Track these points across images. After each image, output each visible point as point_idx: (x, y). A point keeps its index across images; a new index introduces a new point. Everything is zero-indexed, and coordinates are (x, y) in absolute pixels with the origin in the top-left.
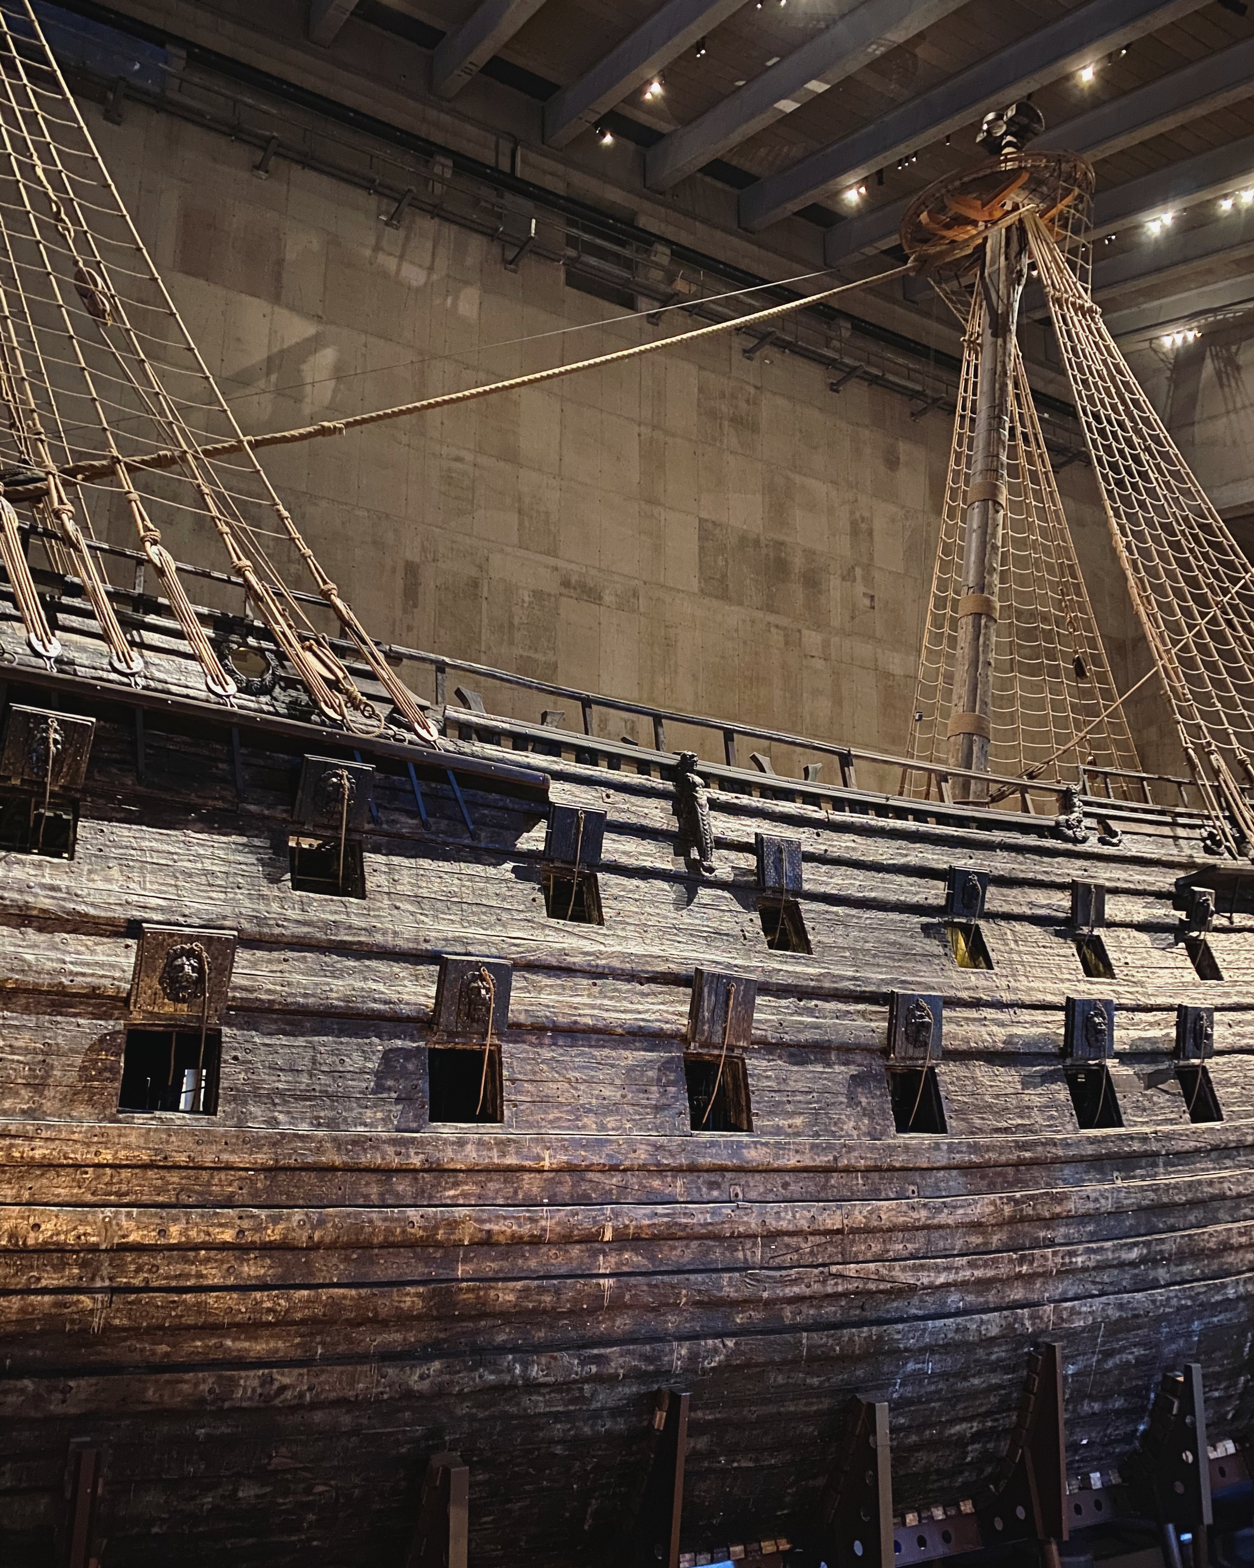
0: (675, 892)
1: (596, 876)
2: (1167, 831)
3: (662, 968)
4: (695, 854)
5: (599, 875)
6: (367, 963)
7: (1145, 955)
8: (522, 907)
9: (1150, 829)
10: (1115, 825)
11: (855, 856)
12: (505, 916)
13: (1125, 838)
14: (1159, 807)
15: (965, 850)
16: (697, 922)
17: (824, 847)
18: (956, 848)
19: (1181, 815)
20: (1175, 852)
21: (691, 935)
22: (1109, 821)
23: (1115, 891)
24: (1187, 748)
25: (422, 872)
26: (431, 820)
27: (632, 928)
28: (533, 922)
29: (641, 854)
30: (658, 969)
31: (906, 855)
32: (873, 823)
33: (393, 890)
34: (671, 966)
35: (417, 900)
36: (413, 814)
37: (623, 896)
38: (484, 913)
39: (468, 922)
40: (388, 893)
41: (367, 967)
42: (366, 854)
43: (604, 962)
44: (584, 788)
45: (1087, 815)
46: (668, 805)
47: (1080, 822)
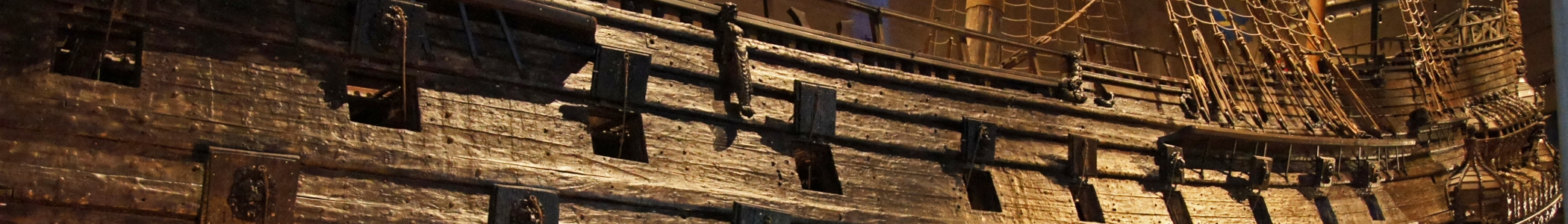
0: (715, 134)
1: (641, 117)
2: (1151, 96)
3: (702, 202)
4: (735, 99)
5: (644, 116)
6: (424, 190)
7: (1130, 203)
8: (570, 143)
9: (1137, 94)
10: (1111, 90)
11: (883, 106)
12: (554, 151)
13: (1118, 100)
14: (1146, 75)
15: (980, 105)
16: (735, 162)
17: (854, 97)
18: (972, 102)
19: (1164, 82)
20: (1157, 114)
21: (731, 174)
22: (1104, 85)
23: (1108, 147)
24: (1174, 22)
25: (474, 108)
26: (482, 58)
27: (675, 166)
28: (580, 157)
29: (683, 97)
30: (700, 204)
31: (928, 107)
32: (899, 76)
33: (446, 124)
34: (713, 201)
35: (470, 133)
36: (465, 52)
37: (666, 136)
38: (534, 148)
39: (519, 155)
40: (442, 127)
41: (424, 194)
42: (421, 89)
43: (648, 196)
44: (628, 34)
45: (1086, 78)
46: (709, 52)
47: (1079, 84)
